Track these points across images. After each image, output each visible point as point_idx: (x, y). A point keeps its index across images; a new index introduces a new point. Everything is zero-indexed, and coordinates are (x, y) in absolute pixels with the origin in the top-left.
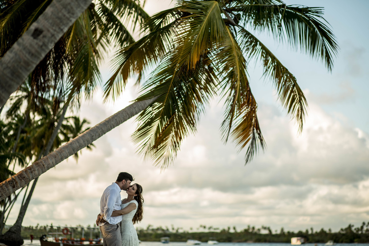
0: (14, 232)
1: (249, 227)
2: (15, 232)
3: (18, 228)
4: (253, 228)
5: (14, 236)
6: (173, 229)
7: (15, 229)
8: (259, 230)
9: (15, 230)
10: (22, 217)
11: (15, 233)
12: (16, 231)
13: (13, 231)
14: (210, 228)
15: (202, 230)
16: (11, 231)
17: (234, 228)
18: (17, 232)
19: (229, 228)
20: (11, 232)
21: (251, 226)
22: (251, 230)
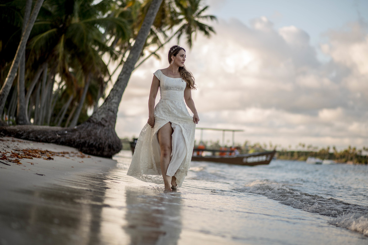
0: (100, 124)
1: (350, 148)
2: (103, 122)
3: (111, 113)
4: (355, 149)
5: (99, 131)
6: (271, 146)
7: (104, 116)
8: (361, 151)
9: (103, 118)
10: (120, 89)
11: (104, 126)
12: (106, 121)
13: (100, 120)
14: (309, 147)
15: (300, 149)
16: (95, 120)
17: (334, 148)
18: (107, 124)
19: (329, 148)
20: (93, 122)
21: (353, 147)
22: (351, 151)
